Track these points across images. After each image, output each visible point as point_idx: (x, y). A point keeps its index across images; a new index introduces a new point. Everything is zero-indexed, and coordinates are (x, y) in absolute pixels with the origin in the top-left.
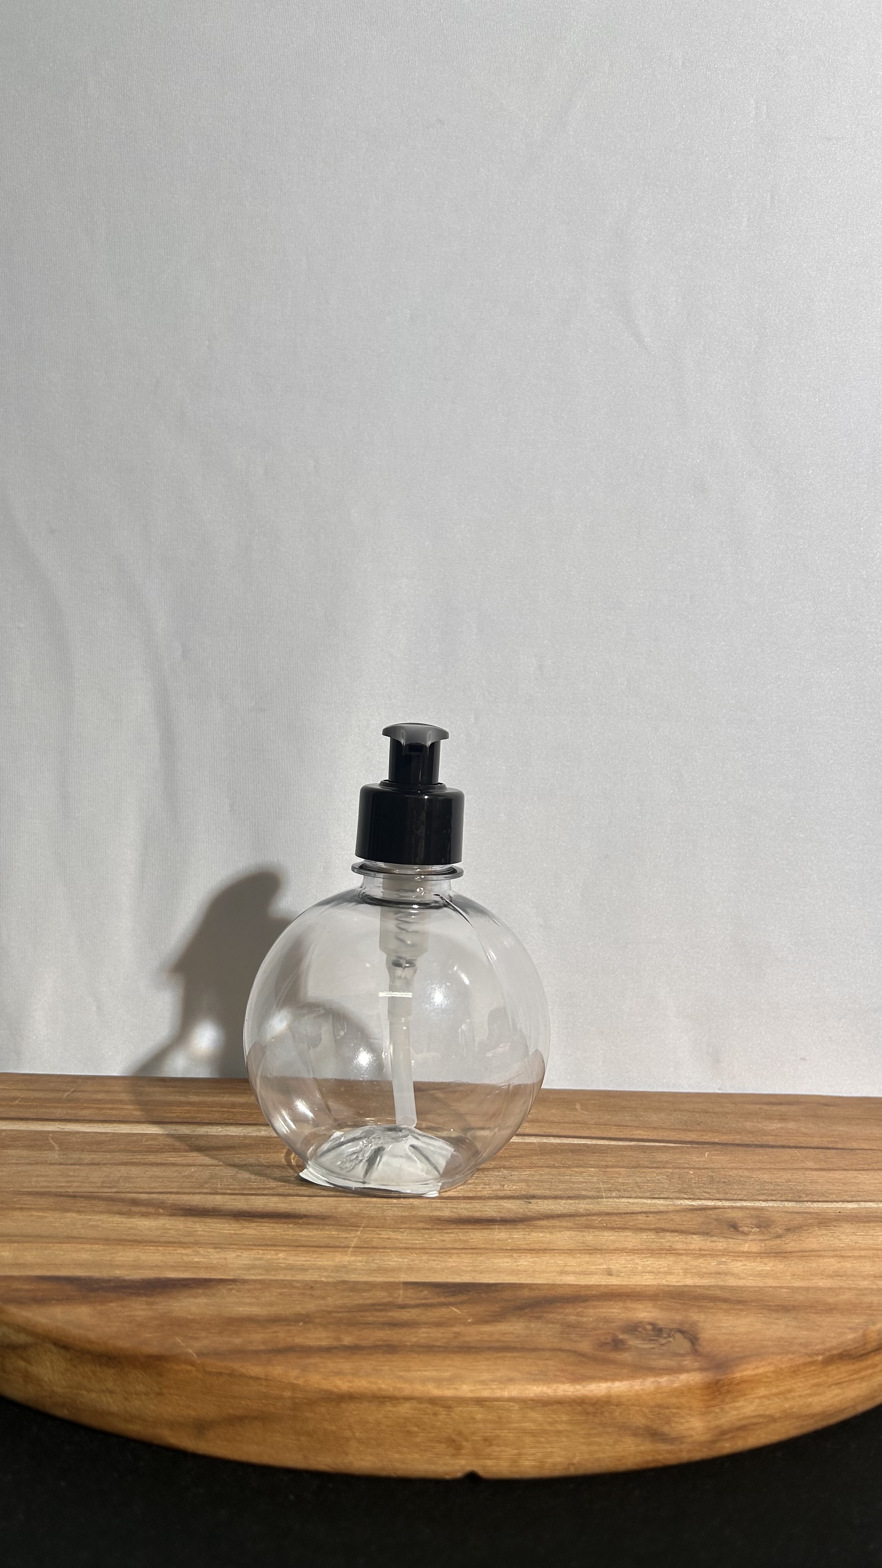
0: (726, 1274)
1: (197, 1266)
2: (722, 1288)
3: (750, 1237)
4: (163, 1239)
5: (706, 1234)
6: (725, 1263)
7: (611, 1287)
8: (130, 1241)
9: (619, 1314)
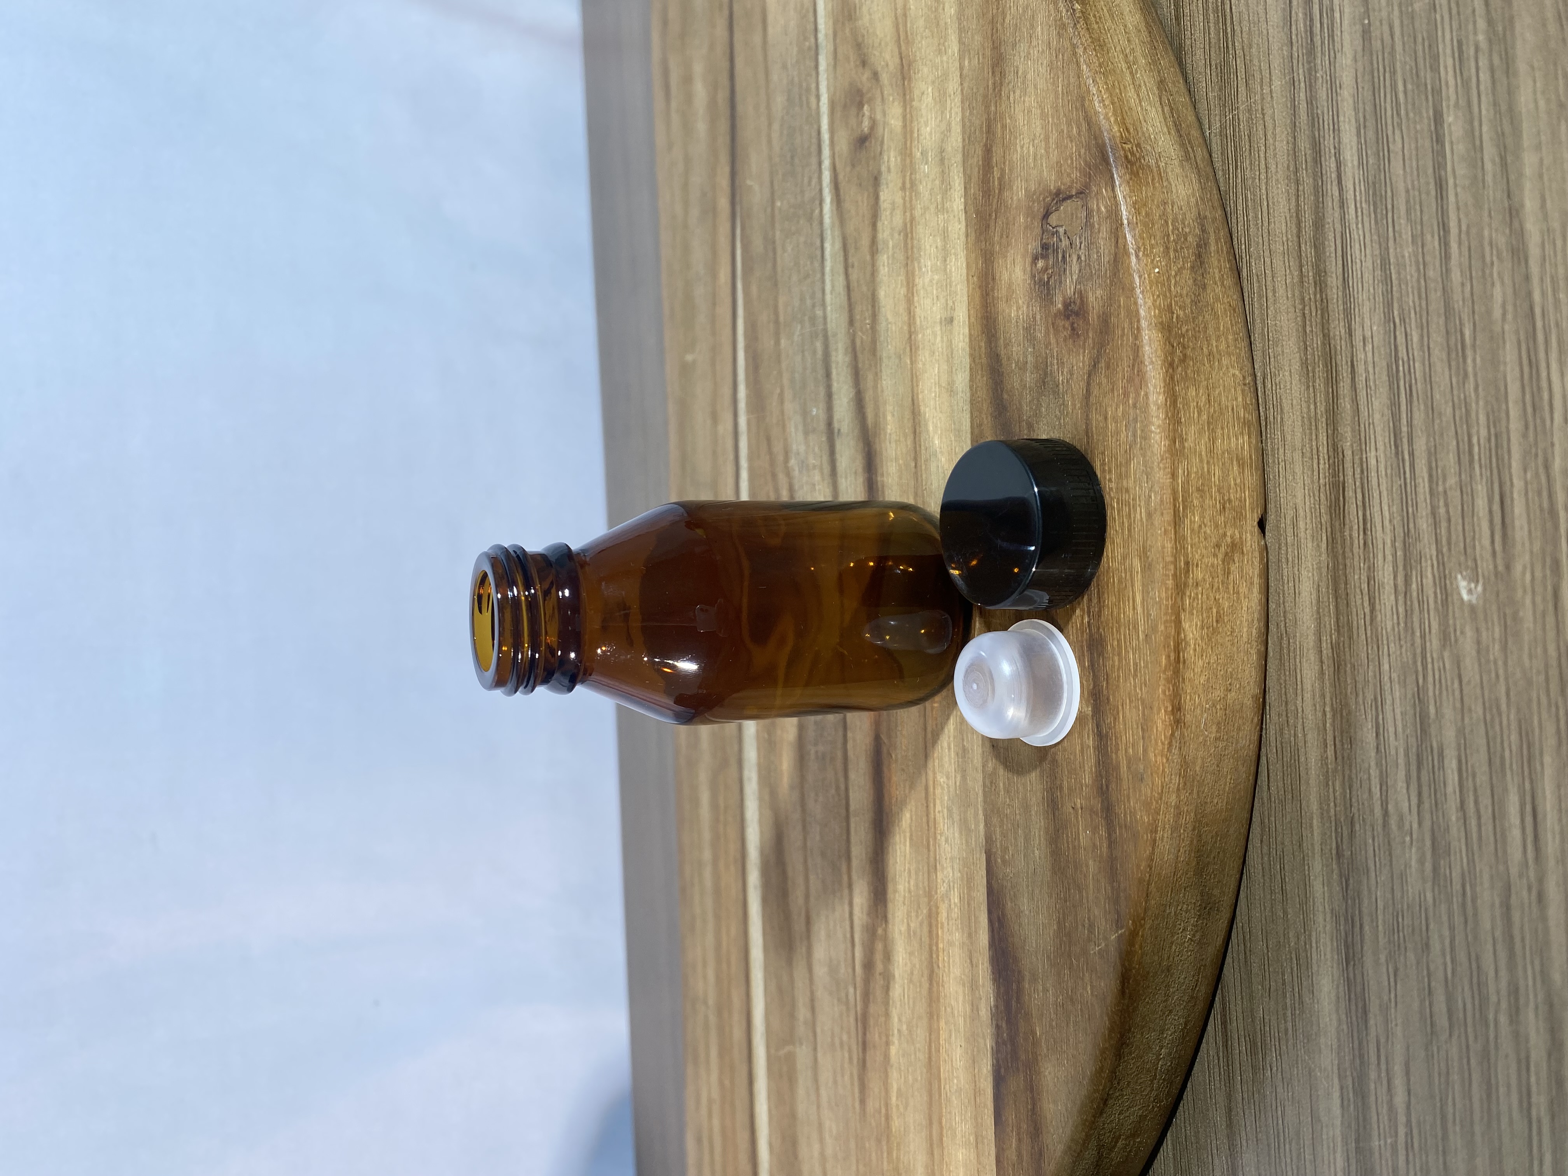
0: (942, 151)
1: (967, 901)
2: (966, 156)
3: (879, 116)
4: (926, 939)
5: (876, 180)
6: (924, 153)
7: (973, 320)
8: (931, 984)
9: (1018, 308)
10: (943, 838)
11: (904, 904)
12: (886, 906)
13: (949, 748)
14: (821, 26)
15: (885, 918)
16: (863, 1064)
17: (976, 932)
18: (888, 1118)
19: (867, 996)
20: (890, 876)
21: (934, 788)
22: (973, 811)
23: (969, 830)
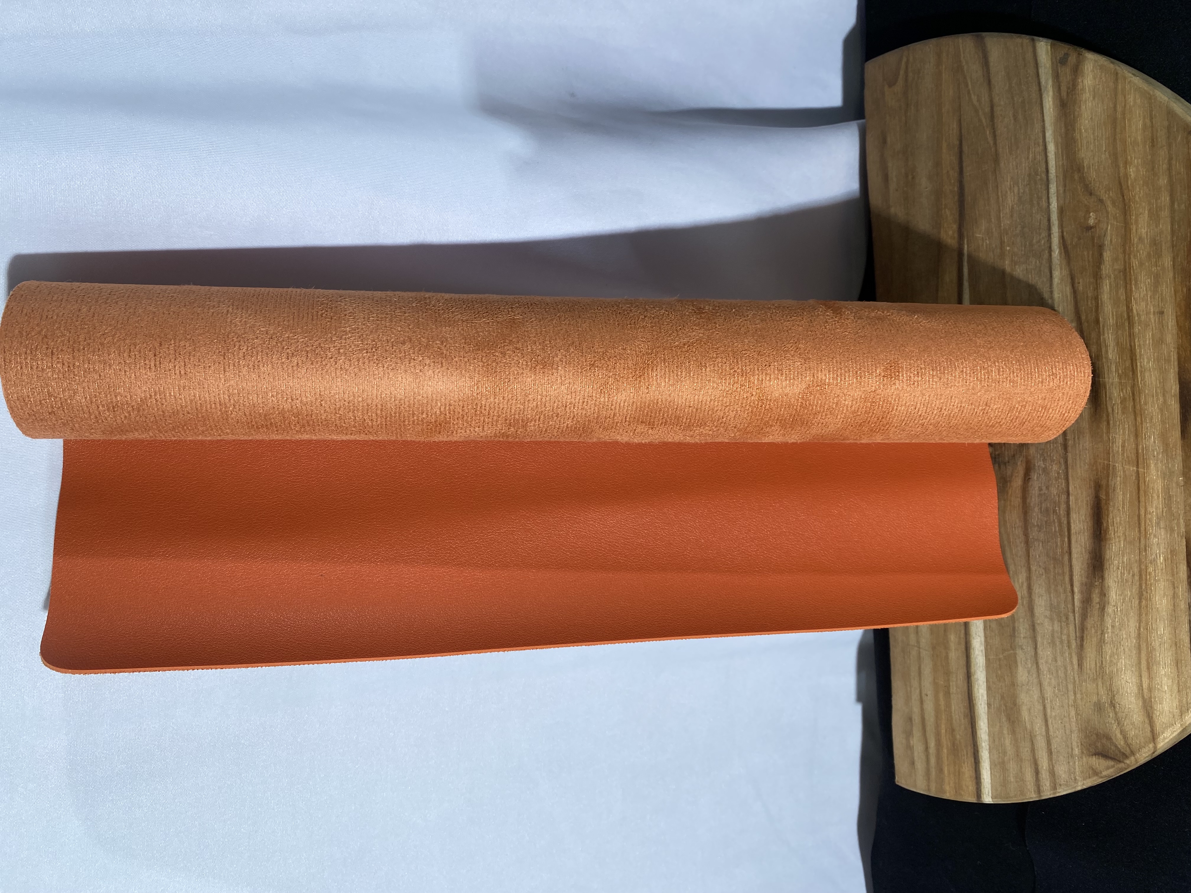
0: (1155, 240)
1: (1171, 560)
2: (1174, 244)
3: (1103, 219)
4: (1136, 582)
5: (1100, 247)
6: (1140, 239)
7: (1179, 313)
8: (1141, 601)
10: (1152, 536)
11: (1118, 569)
12: (1103, 572)
13: (1158, 497)
14: (1052, 170)
15: (1102, 578)
16: (1081, 647)
17: (1177, 573)
18: (1102, 667)
19: (1084, 616)
20: (1107, 557)
21: (1145, 515)
22: (1176, 521)
23: (1172, 530)
